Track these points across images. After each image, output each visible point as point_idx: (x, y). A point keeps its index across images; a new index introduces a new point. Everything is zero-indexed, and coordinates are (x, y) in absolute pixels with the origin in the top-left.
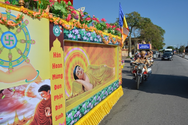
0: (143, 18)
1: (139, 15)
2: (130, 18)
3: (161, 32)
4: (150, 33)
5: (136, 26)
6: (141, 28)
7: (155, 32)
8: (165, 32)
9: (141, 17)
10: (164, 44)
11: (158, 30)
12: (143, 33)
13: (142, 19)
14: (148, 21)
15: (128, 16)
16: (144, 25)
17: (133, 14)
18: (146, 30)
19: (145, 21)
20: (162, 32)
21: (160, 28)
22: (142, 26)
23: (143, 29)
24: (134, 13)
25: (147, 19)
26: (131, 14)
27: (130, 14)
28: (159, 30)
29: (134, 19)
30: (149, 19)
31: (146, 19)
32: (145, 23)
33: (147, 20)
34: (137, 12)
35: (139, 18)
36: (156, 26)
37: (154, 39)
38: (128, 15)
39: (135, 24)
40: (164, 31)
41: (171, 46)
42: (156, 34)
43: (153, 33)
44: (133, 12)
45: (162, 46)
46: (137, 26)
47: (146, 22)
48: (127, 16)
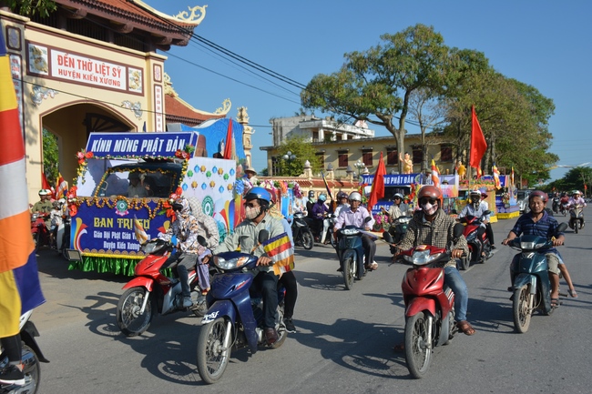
0: (455, 49)
1: (439, 39)
2: (398, 53)
3: (534, 108)
4: (488, 114)
5: (424, 85)
6: (449, 94)
7: (510, 108)
8: (553, 108)
9: (447, 49)
10: (554, 158)
11: (523, 99)
12: (459, 115)
13: (449, 55)
14: (474, 65)
15: (393, 46)
16: (459, 80)
17: (413, 35)
18: (468, 100)
19: (462, 63)
20: (541, 107)
21: (531, 90)
22: (450, 84)
23: (455, 96)
24: (418, 33)
25: (473, 56)
26: (405, 34)
27: (399, 36)
28: (528, 99)
29: (418, 56)
30: (480, 55)
31: (465, 55)
32: (464, 70)
33: (472, 60)
34: (428, 26)
35: (437, 53)
36: (512, 82)
37: (506, 140)
38: (393, 38)
39: (420, 77)
40: (548, 103)
41: (584, 165)
42: (511, 117)
43: (499, 115)
44: (414, 26)
45: (546, 166)
46: (432, 87)
47: (467, 66)
48: (388, 42)
